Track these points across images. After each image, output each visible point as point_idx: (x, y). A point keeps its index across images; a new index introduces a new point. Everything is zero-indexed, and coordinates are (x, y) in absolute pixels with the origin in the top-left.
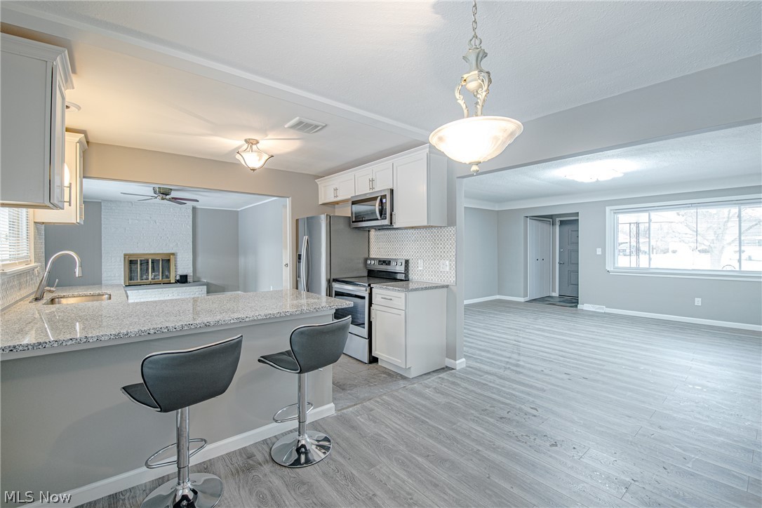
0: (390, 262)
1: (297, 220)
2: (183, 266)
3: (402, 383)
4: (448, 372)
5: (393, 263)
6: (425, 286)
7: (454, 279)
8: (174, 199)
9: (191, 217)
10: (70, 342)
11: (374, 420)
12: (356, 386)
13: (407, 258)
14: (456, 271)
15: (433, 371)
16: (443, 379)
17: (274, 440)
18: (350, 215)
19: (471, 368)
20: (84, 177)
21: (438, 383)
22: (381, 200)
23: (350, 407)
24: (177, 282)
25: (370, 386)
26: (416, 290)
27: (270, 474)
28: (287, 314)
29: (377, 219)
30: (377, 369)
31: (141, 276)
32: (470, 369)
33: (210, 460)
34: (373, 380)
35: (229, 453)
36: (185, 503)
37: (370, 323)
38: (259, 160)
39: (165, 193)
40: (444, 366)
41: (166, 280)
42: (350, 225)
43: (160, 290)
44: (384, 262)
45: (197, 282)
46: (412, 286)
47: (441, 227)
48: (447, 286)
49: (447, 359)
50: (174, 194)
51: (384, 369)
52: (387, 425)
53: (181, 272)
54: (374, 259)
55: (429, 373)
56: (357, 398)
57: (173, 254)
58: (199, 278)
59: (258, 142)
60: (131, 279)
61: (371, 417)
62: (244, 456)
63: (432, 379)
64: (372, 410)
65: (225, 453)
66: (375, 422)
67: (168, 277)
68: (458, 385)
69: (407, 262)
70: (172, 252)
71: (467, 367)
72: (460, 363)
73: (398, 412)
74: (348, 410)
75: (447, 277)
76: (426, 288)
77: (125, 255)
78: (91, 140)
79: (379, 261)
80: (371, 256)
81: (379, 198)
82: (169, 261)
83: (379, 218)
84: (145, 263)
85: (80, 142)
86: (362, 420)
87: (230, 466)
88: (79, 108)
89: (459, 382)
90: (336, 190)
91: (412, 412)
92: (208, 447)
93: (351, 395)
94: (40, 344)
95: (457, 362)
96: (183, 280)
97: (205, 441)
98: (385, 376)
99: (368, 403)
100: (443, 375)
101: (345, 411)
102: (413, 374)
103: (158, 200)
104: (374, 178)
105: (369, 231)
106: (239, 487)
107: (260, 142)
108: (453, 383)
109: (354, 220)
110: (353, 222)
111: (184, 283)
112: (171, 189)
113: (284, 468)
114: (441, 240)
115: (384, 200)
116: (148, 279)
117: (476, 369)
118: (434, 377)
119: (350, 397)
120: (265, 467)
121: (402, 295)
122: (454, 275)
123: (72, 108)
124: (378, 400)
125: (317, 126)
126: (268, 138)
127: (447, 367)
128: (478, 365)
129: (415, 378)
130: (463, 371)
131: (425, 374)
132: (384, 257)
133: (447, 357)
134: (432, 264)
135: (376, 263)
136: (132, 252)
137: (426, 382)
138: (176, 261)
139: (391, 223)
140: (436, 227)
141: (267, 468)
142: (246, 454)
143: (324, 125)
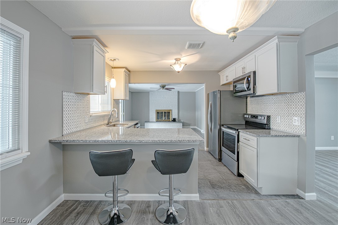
0: (257, 116)
1: (208, 94)
2: (174, 115)
3: (253, 196)
4: (296, 200)
5: (259, 118)
6: (283, 134)
7: (304, 132)
8: (167, 89)
9: (177, 95)
10: (81, 141)
11: (219, 214)
12: (222, 188)
13: (269, 114)
14: (306, 126)
15: (284, 195)
16: (289, 203)
17: (163, 202)
18: (233, 90)
19: (321, 202)
20: (129, 83)
21: (282, 205)
22: (248, 79)
23: (210, 200)
24: (172, 121)
25: (230, 191)
26: (276, 136)
27: (150, 220)
28: (163, 141)
29: (246, 91)
30: (241, 181)
31: (161, 118)
32: (319, 203)
33: (135, 201)
34: (235, 188)
35: (143, 201)
36: (116, 216)
37: (238, 153)
38: (180, 67)
39: (163, 87)
40: (295, 194)
41: (168, 120)
42: (233, 95)
43: (166, 123)
44: (254, 116)
45: (179, 121)
46: (272, 133)
47: (293, 93)
48: (299, 136)
49: (297, 189)
50: (167, 87)
51: (245, 183)
52: (225, 222)
53: (174, 117)
54: (249, 115)
55: (279, 196)
56: (218, 195)
57: (171, 110)
58: (180, 120)
59: (181, 59)
60: (158, 119)
61: (218, 211)
62: (147, 205)
63: (279, 201)
64: (222, 207)
65: (141, 200)
66: (219, 216)
67: (169, 119)
68: (301, 213)
69: (269, 117)
70: (171, 109)
71: (317, 200)
72: (310, 196)
73: (238, 216)
74: (208, 201)
75: (299, 129)
76: (284, 136)
77: (156, 110)
78: (130, 70)
79: (251, 116)
80: (248, 113)
81: (247, 78)
82: (169, 113)
83: (247, 90)
84: (162, 113)
85: (125, 71)
86: (212, 211)
87: (139, 207)
88: (118, 60)
89: (302, 211)
90: (227, 76)
91: (248, 219)
92: (129, 195)
93: (216, 192)
94: (74, 141)
95: (306, 194)
96: (174, 120)
97: (128, 192)
98: (244, 187)
99: (222, 201)
100: (290, 201)
101: (205, 201)
102: (263, 192)
103: (162, 90)
104: (245, 66)
105: (247, 98)
106: (135, 220)
107: (182, 58)
108: (297, 210)
109: (234, 92)
110: (234, 93)
111: (174, 121)
112: (166, 85)
113: (157, 220)
114: (293, 102)
115: (249, 79)
116: (163, 119)
117: (326, 205)
118: (281, 201)
119: (214, 193)
120: (150, 215)
121: (255, 139)
122: (304, 128)
123: (117, 60)
124: (230, 202)
125: (199, 44)
126: (182, 56)
127: (297, 195)
128: (331, 202)
129: (265, 195)
130: (311, 202)
131: (275, 195)
132: (255, 113)
133: (298, 188)
134: (287, 119)
135: (250, 116)
136: (158, 109)
137: (272, 201)
138: (172, 113)
139: (254, 93)
140: (289, 93)
141: (151, 216)
142: (148, 204)
143: (203, 42)
